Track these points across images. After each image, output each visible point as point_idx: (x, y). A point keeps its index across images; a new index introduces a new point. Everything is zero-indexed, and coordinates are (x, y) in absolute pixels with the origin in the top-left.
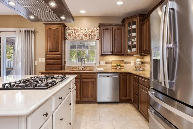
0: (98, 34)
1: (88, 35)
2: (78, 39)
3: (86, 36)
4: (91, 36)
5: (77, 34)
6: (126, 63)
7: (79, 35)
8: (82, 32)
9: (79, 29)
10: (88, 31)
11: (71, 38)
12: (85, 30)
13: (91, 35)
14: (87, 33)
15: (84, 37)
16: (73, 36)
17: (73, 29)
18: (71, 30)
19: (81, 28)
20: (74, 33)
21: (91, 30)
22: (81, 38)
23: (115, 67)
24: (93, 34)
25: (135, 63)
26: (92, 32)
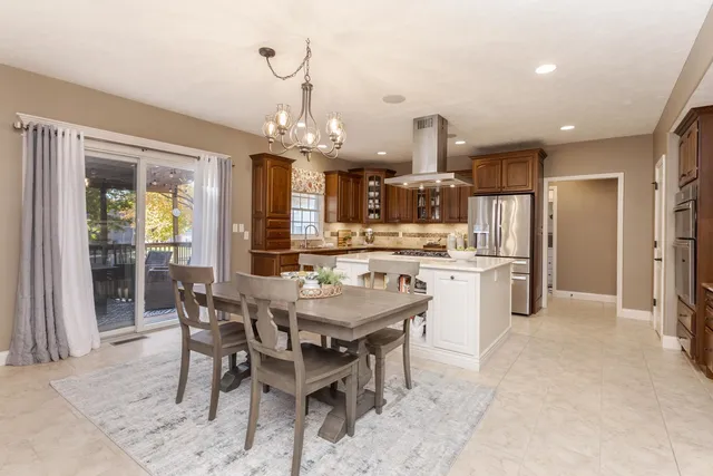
0: (325, 185)
1: (313, 185)
3: (310, 185)
4: (317, 187)
5: (298, 180)
6: (352, 234)
8: (305, 179)
10: (313, 178)
12: (309, 175)
14: (311, 182)
15: (308, 187)
19: (304, 171)
21: (316, 177)
22: (305, 188)
23: (342, 241)
24: (318, 183)
25: (364, 234)
26: (318, 180)
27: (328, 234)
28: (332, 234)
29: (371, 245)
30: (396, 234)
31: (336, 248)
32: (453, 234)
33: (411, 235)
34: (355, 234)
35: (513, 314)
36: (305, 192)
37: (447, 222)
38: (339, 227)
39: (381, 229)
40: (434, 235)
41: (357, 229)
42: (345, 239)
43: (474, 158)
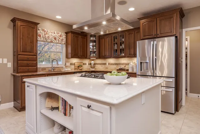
0: (65, 39)
1: (57, 39)
2: (49, 41)
3: (55, 39)
4: (60, 40)
5: (47, 36)
6: (84, 64)
7: (49, 37)
8: (52, 35)
9: (49, 32)
10: (57, 35)
11: (41, 39)
12: (55, 33)
13: (60, 38)
14: (56, 37)
15: (54, 40)
16: (43, 37)
17: (43, 30)
18: (41, 31)
19: (51, 31)
20: (44, 34)
21: (59, 35)
22: (51, 40)
23: (77, 68)
24: (61, 38)
25: (91, 64)
26: (60, 36)
27: (68, 64)
28: (71, 64)
29: (93, 70)
30: (105, 64)
31: (73, 71)
32: (131, 63)
33: (112, 64)
34: (86, 64)
35: (161, 111)
36: (51, 42)
37: (128, 57)
38: (75, 61)
39: (99, 61)
40: (123, 64)
41: (87, 61)
42: (79, 67)
43: (140, 19)
